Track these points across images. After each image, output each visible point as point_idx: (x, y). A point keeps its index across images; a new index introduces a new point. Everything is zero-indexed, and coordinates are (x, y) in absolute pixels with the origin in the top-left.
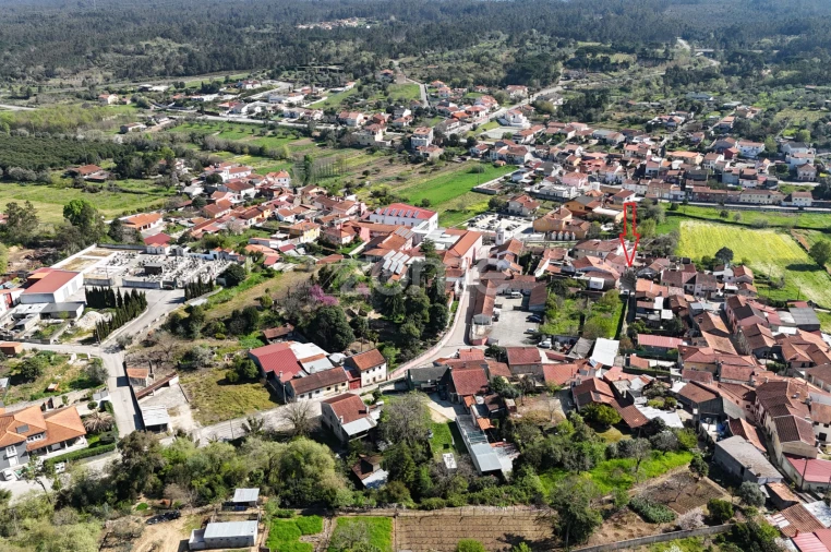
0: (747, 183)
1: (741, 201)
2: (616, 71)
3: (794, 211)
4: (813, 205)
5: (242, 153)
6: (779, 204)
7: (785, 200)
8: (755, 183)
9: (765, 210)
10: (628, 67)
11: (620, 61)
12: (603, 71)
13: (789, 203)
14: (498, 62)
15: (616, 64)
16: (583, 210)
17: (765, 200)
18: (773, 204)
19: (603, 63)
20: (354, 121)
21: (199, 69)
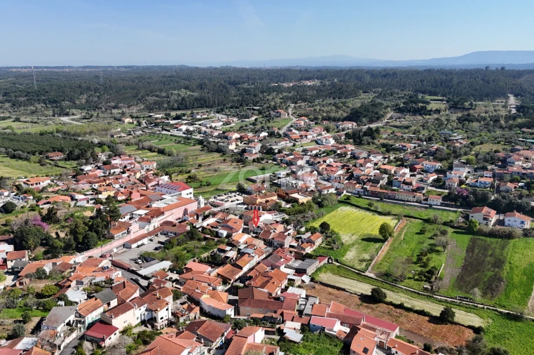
0: (406, 187)
1: (396, 198)
2: (430, 115)
3: (426, 208)
4: (442, 205)
5: (154, 152)
6: (420, 202)
7: (424, 200)
8: (411, 187)
9: (407, 205)
10: (439, 113)
11: (434, 109)
12: (421, 115)
13: (426, 202)
14: (348, 107)
15: (431, 111)
16: (285, 195)
17: (412, 199)
18: (416, 202)
19: (422, 110)
20: (231, 138)
21: (186, 106)
